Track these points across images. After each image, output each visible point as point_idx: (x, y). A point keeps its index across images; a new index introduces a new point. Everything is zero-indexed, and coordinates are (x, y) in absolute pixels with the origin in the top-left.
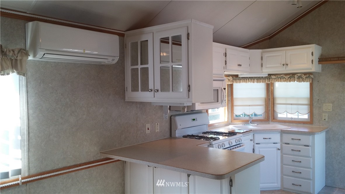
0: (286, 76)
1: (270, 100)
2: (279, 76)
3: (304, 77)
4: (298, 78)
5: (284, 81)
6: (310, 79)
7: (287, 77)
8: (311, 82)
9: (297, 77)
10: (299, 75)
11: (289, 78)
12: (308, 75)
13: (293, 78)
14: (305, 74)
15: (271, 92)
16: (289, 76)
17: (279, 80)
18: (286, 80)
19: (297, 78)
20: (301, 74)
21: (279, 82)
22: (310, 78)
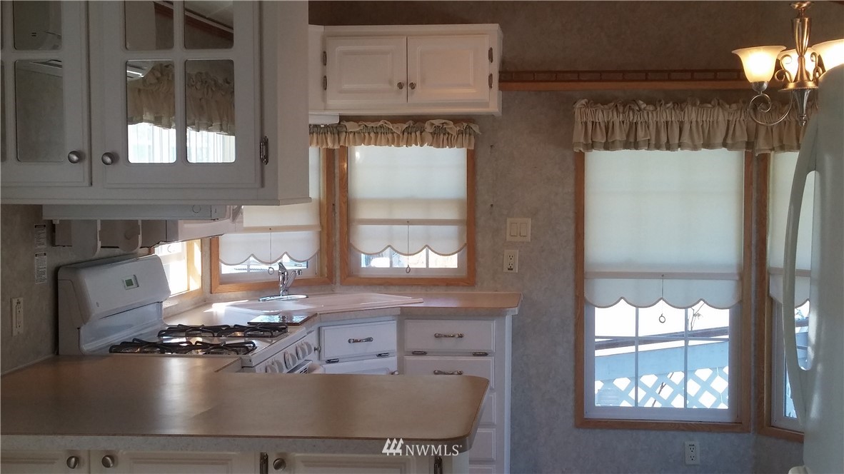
0: (396, 125)
1: (337, 210)
2: (370, 125)
3: (453, 129)
4: (433, 134)
5: (388, 143)
6: (470, 140)
7: (398, 128)
8: (472, 148)
9: (431, 131)
10: (437, 122)
11: (406, 134)
12: (465, 125)
13: (418, 133)
14: (456, 119)
15: (341, 179)
16: (405, 126)
17: (373, 141)
18: (395, 140)
19: (431, 133)
20: (444, 121)
21: (372, 147)
22: (470, 134)
